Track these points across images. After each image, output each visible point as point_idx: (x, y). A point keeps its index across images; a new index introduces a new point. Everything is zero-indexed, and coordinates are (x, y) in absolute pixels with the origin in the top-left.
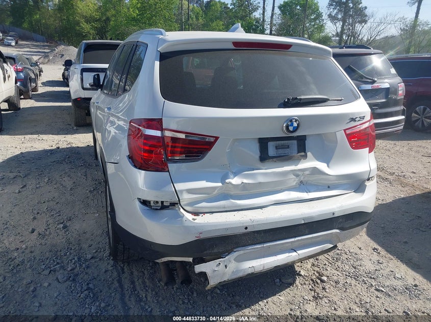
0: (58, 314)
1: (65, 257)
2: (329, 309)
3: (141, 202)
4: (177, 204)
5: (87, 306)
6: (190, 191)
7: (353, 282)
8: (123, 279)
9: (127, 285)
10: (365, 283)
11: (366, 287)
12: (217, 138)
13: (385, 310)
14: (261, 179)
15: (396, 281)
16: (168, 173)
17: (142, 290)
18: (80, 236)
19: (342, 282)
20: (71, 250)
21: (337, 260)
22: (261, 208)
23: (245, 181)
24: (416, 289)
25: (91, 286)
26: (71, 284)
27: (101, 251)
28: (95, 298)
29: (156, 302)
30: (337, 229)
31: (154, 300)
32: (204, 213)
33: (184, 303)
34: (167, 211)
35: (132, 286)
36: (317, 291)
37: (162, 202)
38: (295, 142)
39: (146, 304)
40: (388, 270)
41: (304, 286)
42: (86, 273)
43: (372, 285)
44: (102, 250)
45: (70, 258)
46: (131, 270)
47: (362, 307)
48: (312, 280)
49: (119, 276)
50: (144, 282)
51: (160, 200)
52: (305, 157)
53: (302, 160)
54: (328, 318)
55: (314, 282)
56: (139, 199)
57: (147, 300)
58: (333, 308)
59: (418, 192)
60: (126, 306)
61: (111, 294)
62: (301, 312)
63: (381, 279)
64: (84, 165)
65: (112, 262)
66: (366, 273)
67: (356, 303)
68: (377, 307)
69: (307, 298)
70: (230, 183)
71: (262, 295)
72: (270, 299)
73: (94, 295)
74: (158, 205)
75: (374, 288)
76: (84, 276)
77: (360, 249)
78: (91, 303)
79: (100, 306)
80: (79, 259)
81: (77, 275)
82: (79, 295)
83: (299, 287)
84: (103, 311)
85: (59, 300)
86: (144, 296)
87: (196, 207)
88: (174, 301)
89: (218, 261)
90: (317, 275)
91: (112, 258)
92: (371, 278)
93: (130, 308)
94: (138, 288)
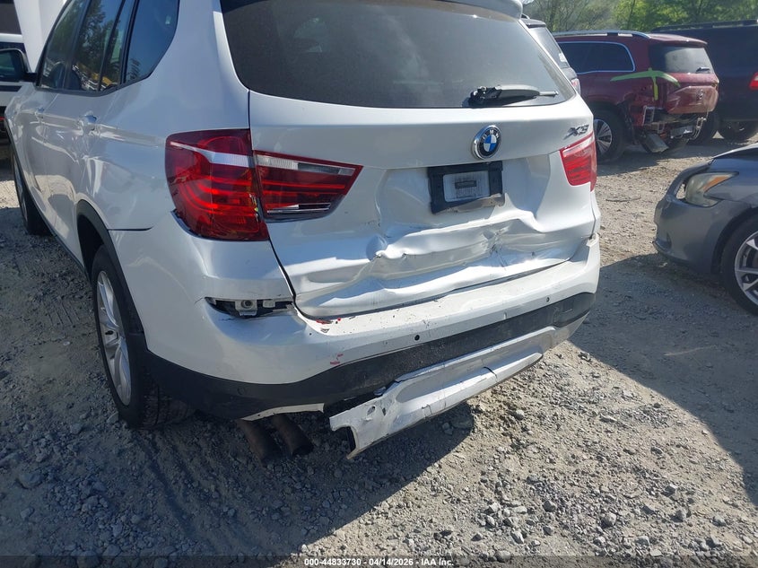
0: (41, 552)
1: (21, 435)
2: (542, 463)
3: (212, 305)
4: (290, 303)
5: (101, 527)
6: (314, 277)
7: (566, 412)
8: (159, 461)
9: (171, 473)
10: (584, 412)
11: (587, 417)
12: (358, 169)
13: (625, 450)
14: (435, 246)
15: (627, 402)
16: (268, 242)
17: (206, 479)
18: (41, 390)
19: (549, 415)
20: (29, 418)
21: (531, 379)
22: (434, 298)
23: (410, 251)
24: (658, 411)
25: (97, 485)
26: (53, 488)
27: (97, 414)
28: (114, 509)
29: (241, 496)
30: (551, 325)
31: (236, 493)
32: (339, 317)
33: (294, 490)
34: (269, 318)
35: (183, 474)
36: (514, 436)
37: (260, 302)
38: (485, 174)
39: (220, 503)
40: (610, 386)
41: (492, 430)
42: (79, 463)
43: (594, 413)
44: (100, 412)
45: (35, 437)
46: (170, 443)
47: (589, 452)
48: (502, 418)
49: (151, 458)
50: (204, 463)
51: (254, 298)
52: (502, 200)
53: (497, 207)
54: (545, 477)
55: (505, 421)
56: (209, 299)
57: (220, 495)
58: (548, 460)
59: (617, 260)
60: (183, 513)
61: (144, 495)
62: (499, 475)
63: (604, 402)
64: (6, 246)
65: (128, 434)
66: (580, 396)
67: (579, 446)
68: (611, 448)
69: (503, 450)
70: (383, 257)
71: (428, 456)
72: (442, 460)
73: (110, 503)
74: (251, 308)
75: (598, 417)
76: (75, 469)
77: (560, 357)
78: (110, 519)
79: (128, 522)
80: (54, 435)
81: (59, 469)
82: (77, 508)
83: (485, 433)
84: (139, 530)
85: (34, 523)
86: (213, 490)
87: (324, 307)
88: (274, 489)
89: (370, 403)
90: (506, 408)
91: (125, 425)
92: (590, 402)
93: (191, 516)
94: (196, 476)
